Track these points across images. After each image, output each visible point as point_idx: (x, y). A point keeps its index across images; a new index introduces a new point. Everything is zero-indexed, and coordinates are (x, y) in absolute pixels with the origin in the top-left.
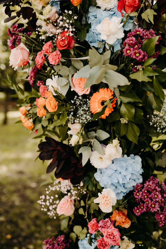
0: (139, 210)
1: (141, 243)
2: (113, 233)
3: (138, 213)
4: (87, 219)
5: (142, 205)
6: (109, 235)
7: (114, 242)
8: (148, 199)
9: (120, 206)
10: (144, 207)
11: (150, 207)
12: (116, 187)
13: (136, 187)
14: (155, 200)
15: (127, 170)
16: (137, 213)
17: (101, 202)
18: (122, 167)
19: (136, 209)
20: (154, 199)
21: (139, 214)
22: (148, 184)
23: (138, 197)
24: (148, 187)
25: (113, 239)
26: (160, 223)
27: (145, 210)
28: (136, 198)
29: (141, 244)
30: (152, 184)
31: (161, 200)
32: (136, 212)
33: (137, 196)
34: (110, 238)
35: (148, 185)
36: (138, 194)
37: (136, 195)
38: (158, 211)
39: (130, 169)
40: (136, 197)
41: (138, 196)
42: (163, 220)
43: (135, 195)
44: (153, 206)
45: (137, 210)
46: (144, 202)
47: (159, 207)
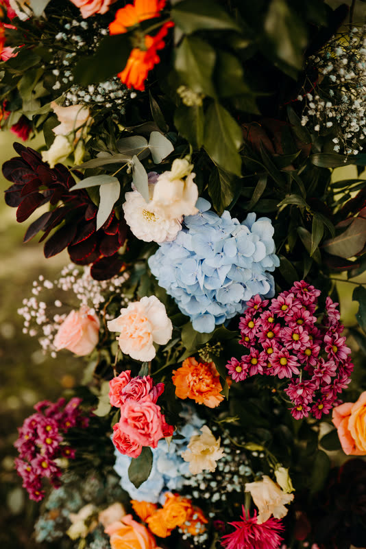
0: (241, 366)
1: (261, 448)
2: (144, 415)
3: (240, 373)
4: (115, 371)
5: (254, 355)
6: (134, 419)
7: (144, 439)
8: (273, 341)
9: (199, 349)
10: (258, 362)
11: (274, 365)
12: (193, 298)
13: (250, 304)
14: (289, 348)
15: (222, 254)
16: (237, 373)
17: (125, 329)
18: (209, 245)
19: (233, 363)
20: (287, 345)
21: (242, 377)
22: (282, 300)
23: (251, 332)
24: (280, 308)
25: (143, 429)
26: (299, 409)
27: (260, 369)
28: (244, 335)
29: (259, 452)
30: (293, 302)
31: (312, 349)
32: (235, 370)
33: (249, 328)
34: (135, 426)
35: (282, 304)
36: (251, 324)
37: (246, 326)
38: (295, 376)
39: (231, 253)
40: (243, 331)
41: (252, 329)
42: (306, 402)
43: (241, 327)
44: (283, 361)
45: (236, 366)
46: (260, 349)
47: (297, 367)
